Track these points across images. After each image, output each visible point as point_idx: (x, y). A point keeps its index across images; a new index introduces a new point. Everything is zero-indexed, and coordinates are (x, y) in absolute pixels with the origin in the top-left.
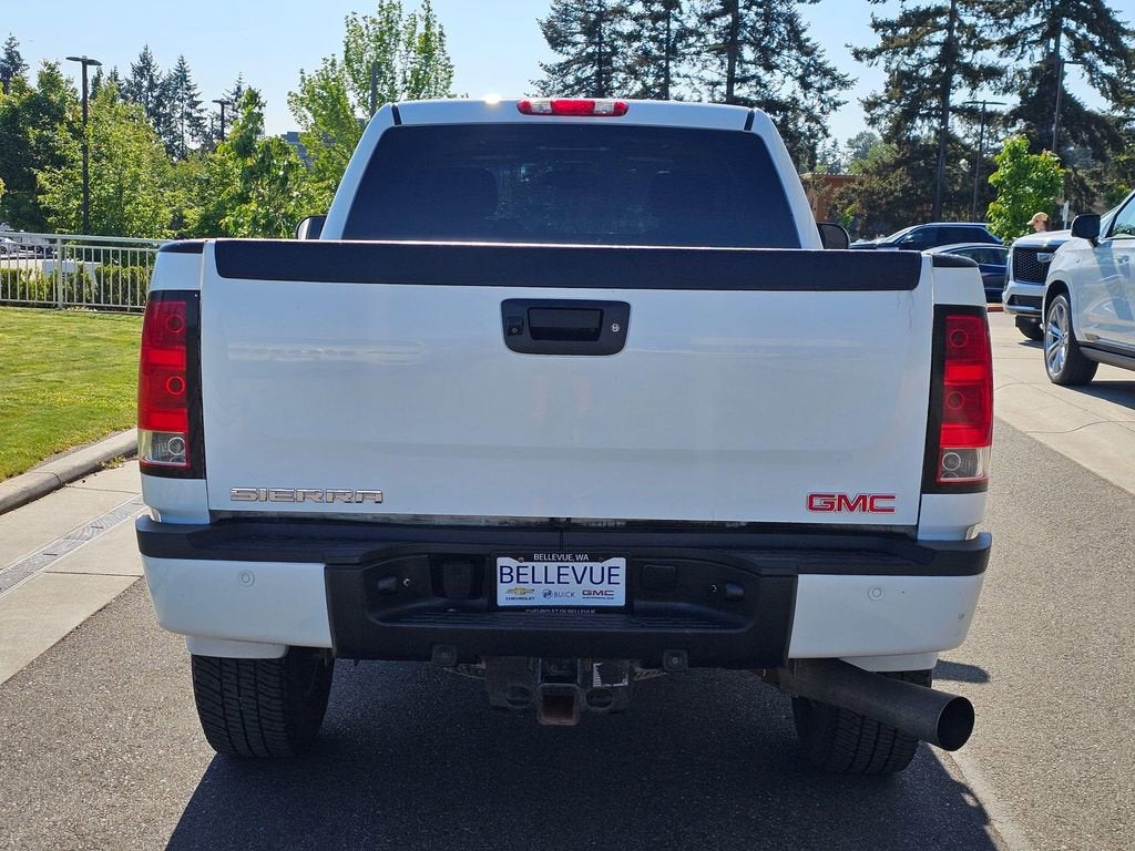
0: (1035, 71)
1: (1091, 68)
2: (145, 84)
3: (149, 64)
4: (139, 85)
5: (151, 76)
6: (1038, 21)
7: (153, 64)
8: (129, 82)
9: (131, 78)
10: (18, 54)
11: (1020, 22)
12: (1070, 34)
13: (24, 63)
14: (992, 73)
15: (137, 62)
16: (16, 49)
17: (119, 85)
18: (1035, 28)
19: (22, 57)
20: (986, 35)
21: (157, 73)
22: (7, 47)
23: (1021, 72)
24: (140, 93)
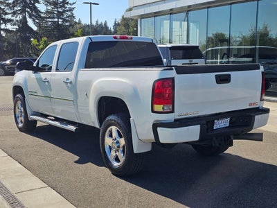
0: (21, 20)
1: (34, 20)
6: (19, 8)
11: (15, 8)
12: (28, 12)
14: (10, 21)
18: (19, 10)
20: (7, 11)
23: (17, 21)
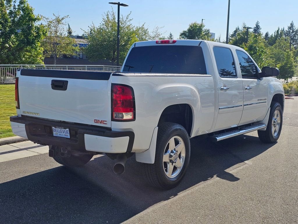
2: (291, 31)
3: (293, 26)
4: (289, 32)
5: (293, 29)
7: (294, 26)
8: (287, 31)
9: (287, 30)
10: (259, 25)
13: (260, 28)
15: (289, 25)
16: (258, 24)
17: (284, 32)
19: (260, 26)
21: (295, 28)
22: (256, 24)
24: (290, 34)
